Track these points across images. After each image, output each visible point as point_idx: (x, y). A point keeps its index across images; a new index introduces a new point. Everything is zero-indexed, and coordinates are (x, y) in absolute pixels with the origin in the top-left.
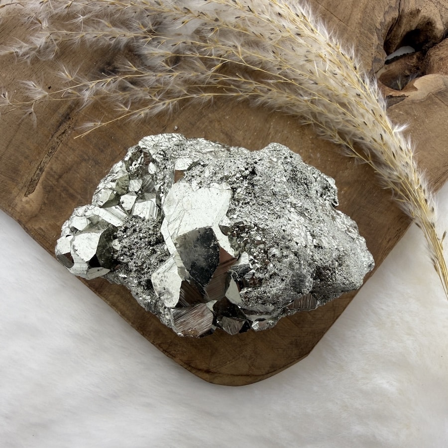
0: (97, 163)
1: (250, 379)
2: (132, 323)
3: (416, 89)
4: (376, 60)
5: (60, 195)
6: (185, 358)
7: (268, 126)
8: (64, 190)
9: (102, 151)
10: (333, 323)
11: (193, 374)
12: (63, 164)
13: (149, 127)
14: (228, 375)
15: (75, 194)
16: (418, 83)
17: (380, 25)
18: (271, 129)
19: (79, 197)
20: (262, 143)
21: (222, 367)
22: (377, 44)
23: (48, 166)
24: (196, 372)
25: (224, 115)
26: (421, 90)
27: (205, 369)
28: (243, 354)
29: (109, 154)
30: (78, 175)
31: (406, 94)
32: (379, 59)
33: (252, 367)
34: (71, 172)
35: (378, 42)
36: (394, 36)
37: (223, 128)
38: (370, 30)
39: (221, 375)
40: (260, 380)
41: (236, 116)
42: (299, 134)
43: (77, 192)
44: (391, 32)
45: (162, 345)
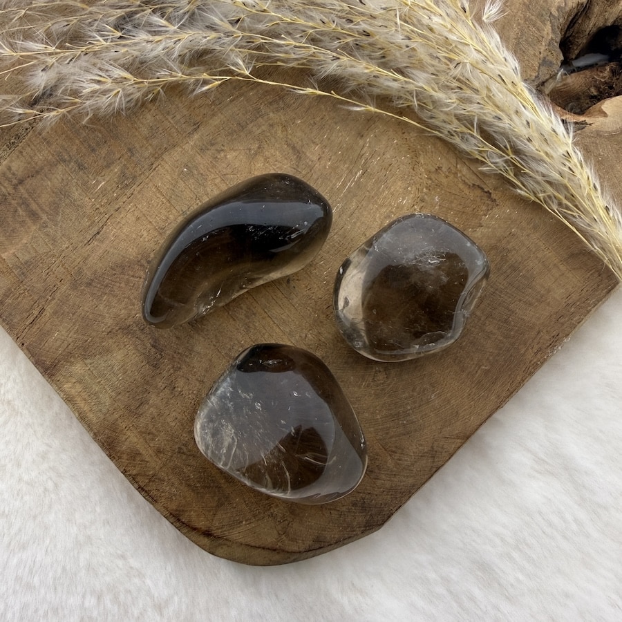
0: (81, 167)
1: (276, 557)
2: (95, 434)
3: (605, 115)
4: (545, 62)
5: (16, 212)
6: (173, 506)
7: (361, 143)
8: (23, 203)
9: (93, 150)
10: (430, 478)
11: (184, 534)
12: (29, 163)
13: (172, 122)
14: (242, 544)
15: (39, 212)
16: (608, 105)
17: (558, 10)
18: (365, 149)
19: (44, 217)
20: (348, 168)
21: (233, 529)
22: (550, 38)
23: (5, 163)
24: (188, 532)
25: (295, 118)
26: (613, 117)
27: (204, 528)
28: (272, 511)
29: (104, 155)
30: (49, 183)
31: (588, 120)
32: (551, 62)
33: (283, 536)
34: (39, 177)
35: (551, 35)
36: (577, 33)
37: (290, 137)
38: (540, 16)
39: (228, 543)
40: (294, 561)
41: (312, 122)
42: (410, 161)
43: (42, 210)
44: (574, 25)
45: (139, 479)
